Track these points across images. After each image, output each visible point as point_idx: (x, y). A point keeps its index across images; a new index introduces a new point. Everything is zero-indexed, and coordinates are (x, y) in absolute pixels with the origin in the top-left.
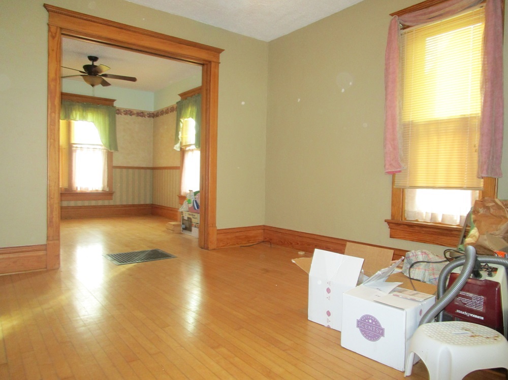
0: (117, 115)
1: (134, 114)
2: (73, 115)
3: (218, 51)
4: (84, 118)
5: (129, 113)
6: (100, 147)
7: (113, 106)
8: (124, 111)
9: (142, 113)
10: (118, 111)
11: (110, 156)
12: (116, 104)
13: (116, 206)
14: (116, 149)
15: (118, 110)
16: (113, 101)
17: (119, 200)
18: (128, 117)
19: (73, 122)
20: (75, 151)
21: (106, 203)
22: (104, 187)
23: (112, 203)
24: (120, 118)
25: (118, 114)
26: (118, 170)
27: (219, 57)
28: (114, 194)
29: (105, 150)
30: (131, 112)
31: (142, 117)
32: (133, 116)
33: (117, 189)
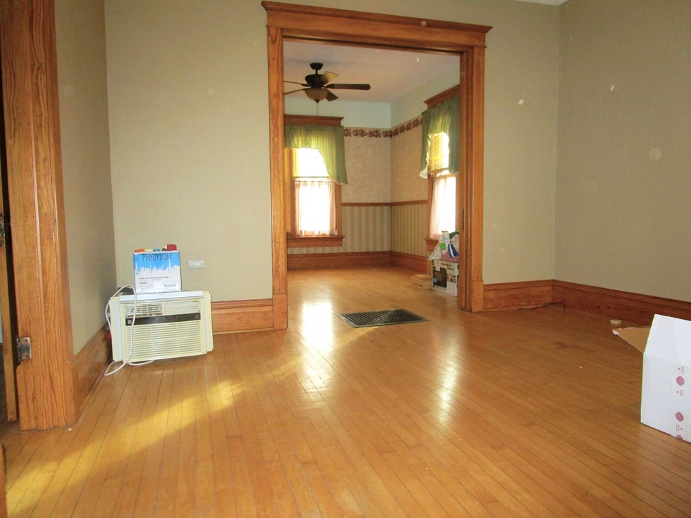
0: (345, 137)
1: (365, 135)
2: (294, 142)
3: (484, 30)
4: (307, 144)
5: (360, 133)
6: (326, 180)
7: (340, 126)
8: (354, 131)
9: (377, 131)
10: (347, 132)
11: (338, 191)
12: (344, 123)
13: (347, 254)
14: (346, 182)
15: (347, 130)
16: (340, 119)
17: (349, 246)
18: (360, 138)
19: (294, 149)
20: (299, 186)
21: (335, 250)
22: (332, 230)
23: (341, 250)
24: (350, 141)
25: (347, 136)
26: (348, 208)
27: (484, 39)
28: (344, 240)
29: (332, 184)
30: (362, 132)
31: (376, 137)
32: (365, 137)
33: (347, 232)
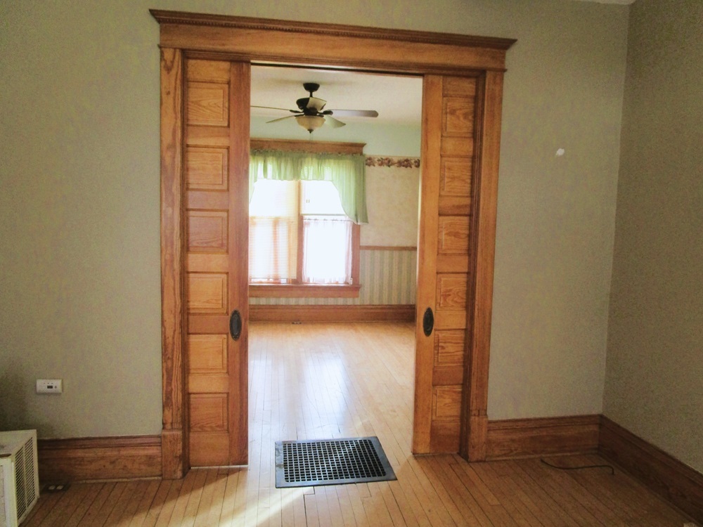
0: (367, 167)
1: (393, 164)
2: (303, 171)
3: (503, 45)
4: (319, 177)
5: (387, 162)
6: (343, 218)
7: (361, 154)
8: (379, 160)
9: (407, 160)
10: (370, 162)
11: (356, 232)
12: (367, 151)
13: (363, 307)
14: (365, 220)
15: (370, 159)
16: (362, 145)
17: (367, 297)
18: (385, 168)
19: (303, 181)
20: (308, 224)
21: (350, 302)
22: (347, 278)
23: (358, 302)
24: (374, 172)
25: (369, 165)
26: (369, 252)
27: (504, 57)
28: (361, 290)
29: (349, 223)
30: (389, 161)
31: (407, 167)
32: (393, 167)
33: (365, 279)
